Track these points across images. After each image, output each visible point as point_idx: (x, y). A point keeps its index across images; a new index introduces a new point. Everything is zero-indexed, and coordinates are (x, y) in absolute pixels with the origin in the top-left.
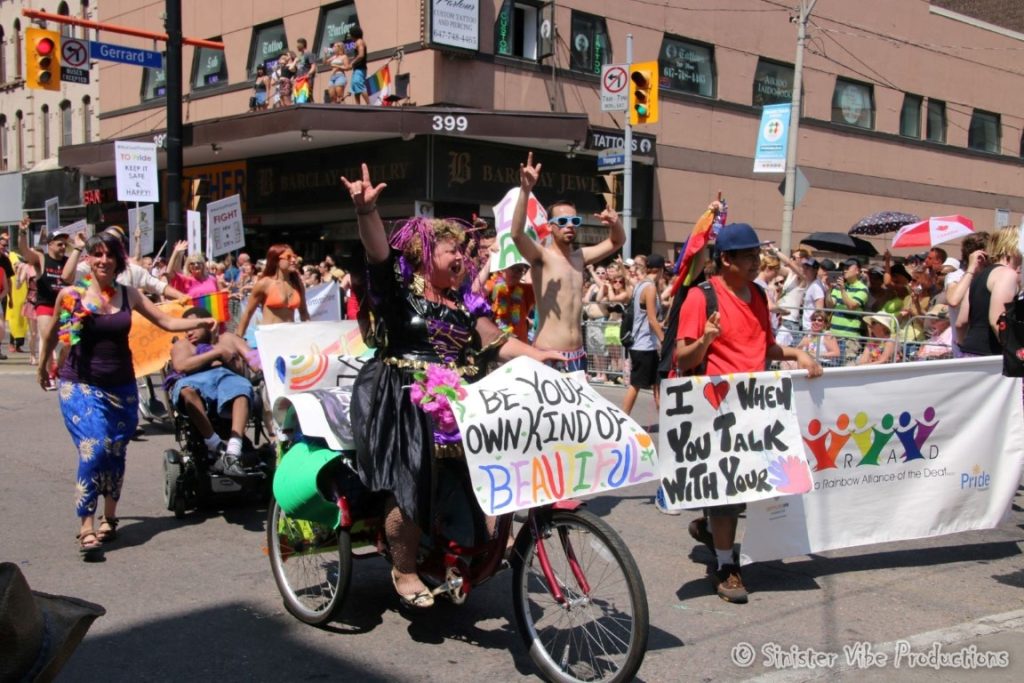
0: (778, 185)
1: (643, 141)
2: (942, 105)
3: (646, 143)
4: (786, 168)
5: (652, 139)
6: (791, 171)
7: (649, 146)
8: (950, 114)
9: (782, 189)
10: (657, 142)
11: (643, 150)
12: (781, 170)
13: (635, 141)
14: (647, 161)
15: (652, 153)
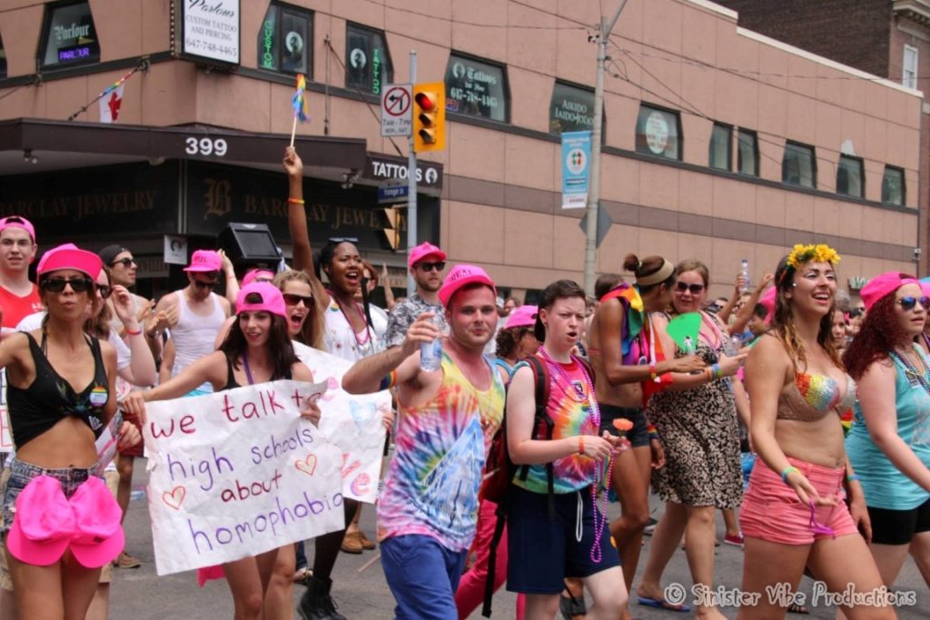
0: (579, 221)
1: (429, 171)
2: (753, 134)
3: (432, 173)
4: (589, 203)
5: (439, 167)
6: (595, 206)
7: (435, 176)
8: (762, 145)
9: (584, 225)
10: (445, 171)
11: (428, 181)
12: (582, 205)
13: (419, 170)
14: (432, 192)
15: (438, 184)
